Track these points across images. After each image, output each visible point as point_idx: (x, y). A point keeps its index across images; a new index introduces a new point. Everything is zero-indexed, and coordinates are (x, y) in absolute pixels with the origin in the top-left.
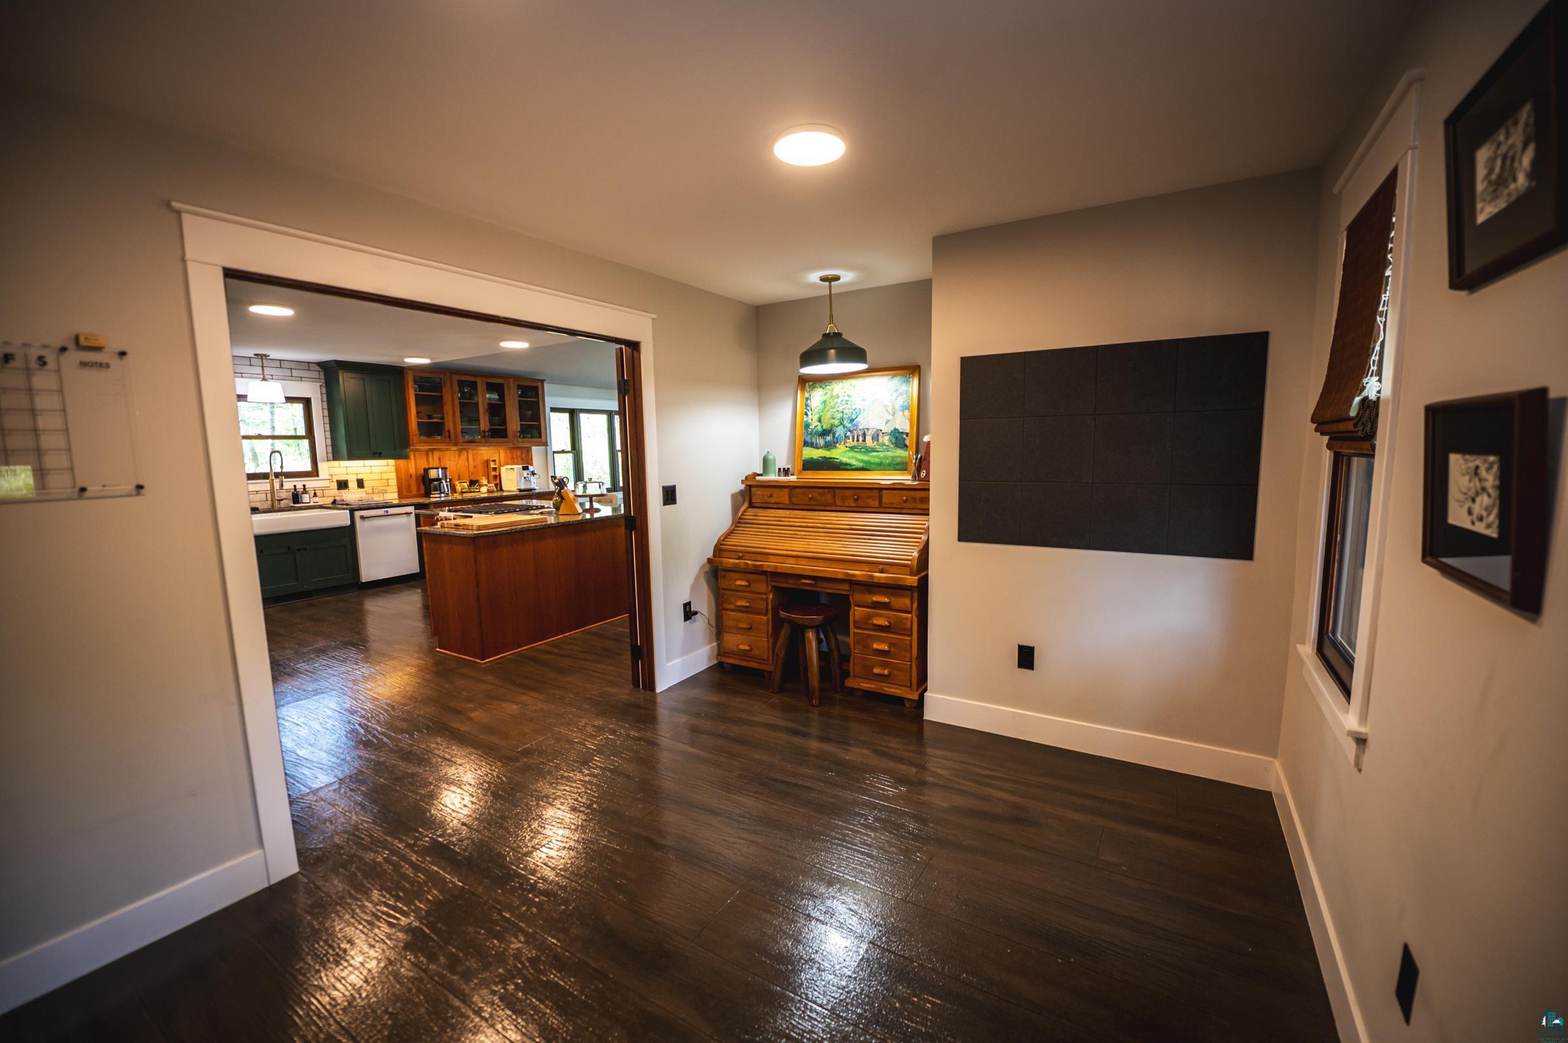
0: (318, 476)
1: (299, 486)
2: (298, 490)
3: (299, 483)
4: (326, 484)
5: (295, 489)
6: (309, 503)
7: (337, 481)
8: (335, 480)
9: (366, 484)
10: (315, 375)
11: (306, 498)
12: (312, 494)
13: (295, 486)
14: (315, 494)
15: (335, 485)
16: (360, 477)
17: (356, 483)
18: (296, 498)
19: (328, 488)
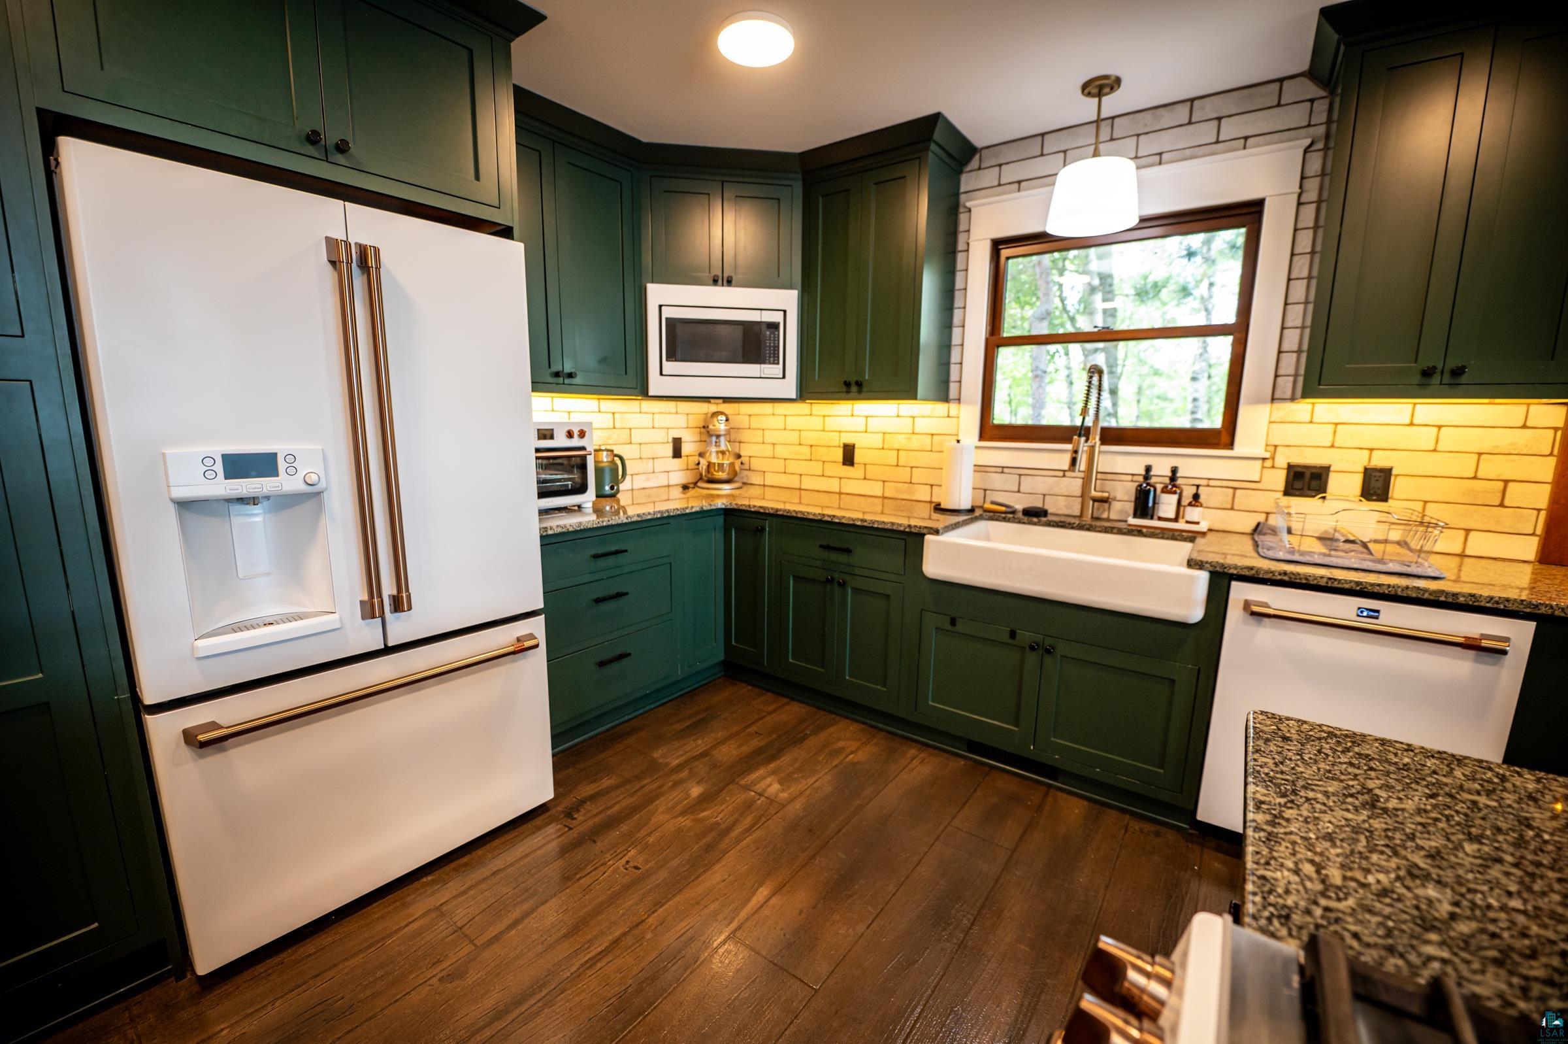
0: (1230, 445)
1: (1162, 469)
2: (1153, 480)
3: (1162, 461)
4: (1252, 471)
5: (1147, 477)
6: (1176, 520)
7: (1290, 467)
8: (1282, 460)
9: (1398, 487)
10: (1296, 115)
11: (1167, 505)
12: (1188, 493)
13: (1148, 469)
14: (1196, 497)
15: (1278, 479)
16: (1380, 461)
17: (1357, 482)
18: (1144, 504)
19: (1252, 485)
